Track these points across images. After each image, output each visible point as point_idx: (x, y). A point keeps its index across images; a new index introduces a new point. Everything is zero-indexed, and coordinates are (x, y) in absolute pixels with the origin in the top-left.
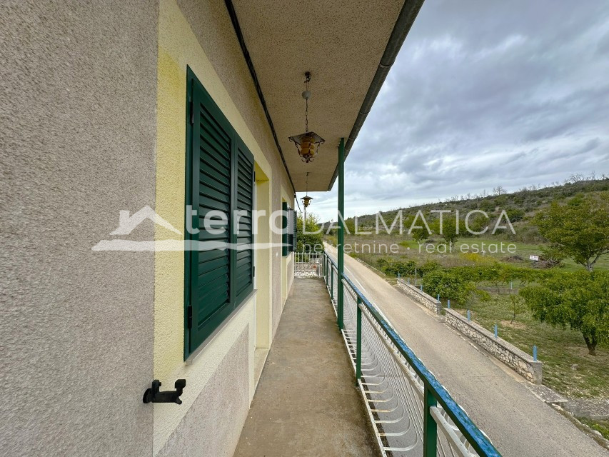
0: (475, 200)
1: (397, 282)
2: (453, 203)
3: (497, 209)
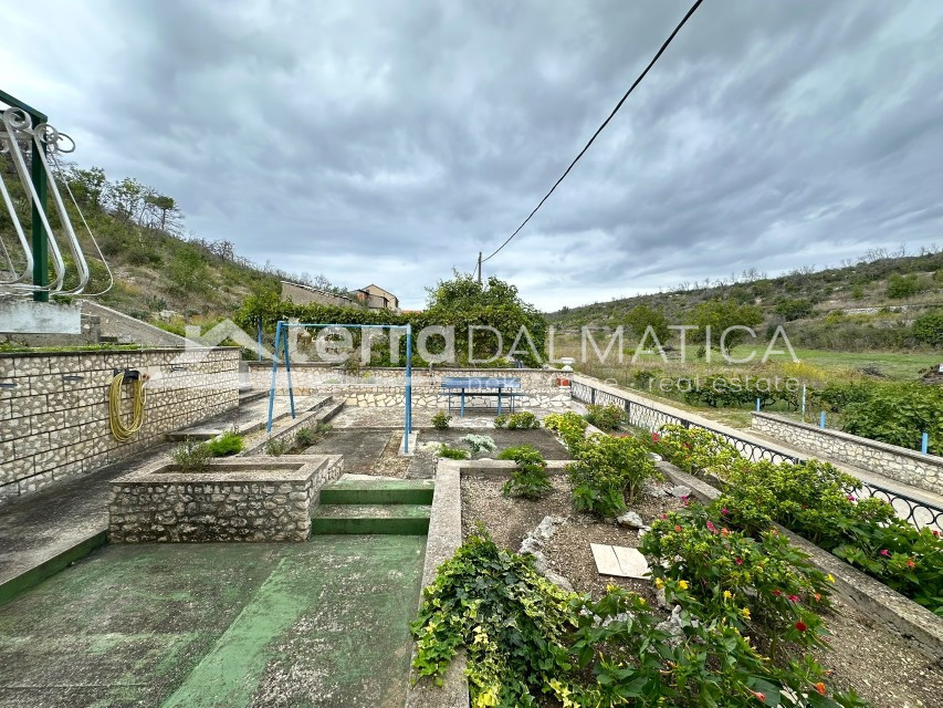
1: (754, 421)
2: (681, 293)
3: (758, 301)
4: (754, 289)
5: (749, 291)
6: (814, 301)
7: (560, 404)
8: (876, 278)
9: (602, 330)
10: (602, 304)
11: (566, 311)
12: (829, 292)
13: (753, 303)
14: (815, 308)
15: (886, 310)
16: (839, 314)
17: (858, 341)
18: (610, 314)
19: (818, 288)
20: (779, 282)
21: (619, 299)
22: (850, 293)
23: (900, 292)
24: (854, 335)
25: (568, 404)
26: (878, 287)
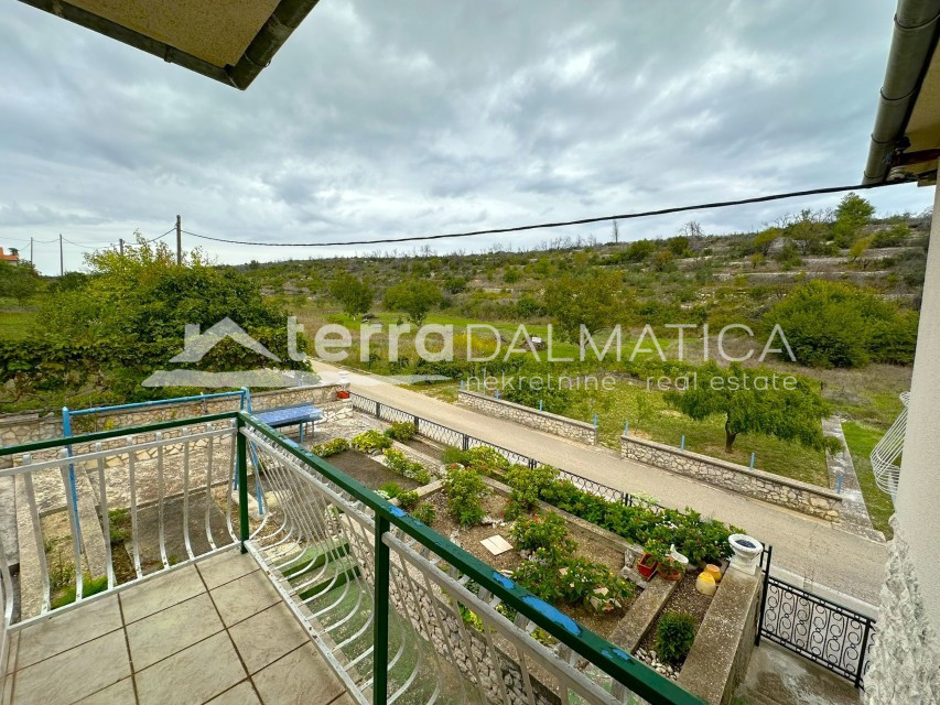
0: (403, 259)
1: (460, 396)
2: (374, 259)
3: (433, 274)
4: (430, 264)
5: (426, 265)
6: (467, 280)
7: (344, 416)
8: (498, 266)
9: (301, 292)
10: (298, 261)
11: (254, 265)
12: (475, 273)
13: (429, 276)
14: (469, 285)
15: (503, 291)
16: (481, 291)
17: (492, 314)
18: (308, 275)
19: (468, 268)
20: (446, 260)
21: (316, 258)
22: (486, 275)
23: (511, 279)
24: (490, 309)
25: (350, 414)
26: (499, 273)
